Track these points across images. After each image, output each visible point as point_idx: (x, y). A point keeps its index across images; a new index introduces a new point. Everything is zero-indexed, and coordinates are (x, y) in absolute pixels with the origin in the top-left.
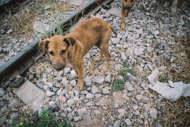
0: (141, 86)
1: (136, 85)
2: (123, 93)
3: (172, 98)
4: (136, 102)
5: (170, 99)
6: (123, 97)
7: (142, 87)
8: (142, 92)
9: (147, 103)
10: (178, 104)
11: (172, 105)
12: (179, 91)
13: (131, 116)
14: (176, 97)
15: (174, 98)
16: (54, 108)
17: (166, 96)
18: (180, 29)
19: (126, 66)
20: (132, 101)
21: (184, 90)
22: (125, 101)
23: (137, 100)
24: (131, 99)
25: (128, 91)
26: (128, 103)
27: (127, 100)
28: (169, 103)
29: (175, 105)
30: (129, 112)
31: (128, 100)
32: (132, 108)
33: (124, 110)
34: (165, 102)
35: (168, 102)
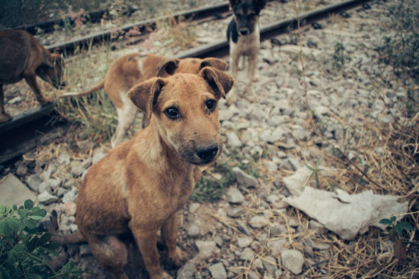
0: (268, 200)
1: (255, 197)
2: (216, 208)
3: (344, 227)
4: (249, 231)
5: (340, 229)
6: (217, 216)
7: (269, 203)
8: (269, 213)
9: (276, 237)
10: (361, 245)
11: (347, 248)
12: (363, 210)
13: (230, 260)
14: (354, 225)
15: (350, 228)
16: (41, 224)
17: (328, 223)
18: (378, 110)
19: (237, 159)
20: (238, 228)
21: (378, 209)
22: (220, 225)
23: (251, 227)
24: (237, 223)
25: (232, 204)
26: (225, 230)
27: (223, 224)
28: (339, 242)
29: (355, 247)
30: (225, 251)
31: (227, 223)
32: (234, 243)
33: (212, 243)
34: (326, 240)
35: (336, 240)
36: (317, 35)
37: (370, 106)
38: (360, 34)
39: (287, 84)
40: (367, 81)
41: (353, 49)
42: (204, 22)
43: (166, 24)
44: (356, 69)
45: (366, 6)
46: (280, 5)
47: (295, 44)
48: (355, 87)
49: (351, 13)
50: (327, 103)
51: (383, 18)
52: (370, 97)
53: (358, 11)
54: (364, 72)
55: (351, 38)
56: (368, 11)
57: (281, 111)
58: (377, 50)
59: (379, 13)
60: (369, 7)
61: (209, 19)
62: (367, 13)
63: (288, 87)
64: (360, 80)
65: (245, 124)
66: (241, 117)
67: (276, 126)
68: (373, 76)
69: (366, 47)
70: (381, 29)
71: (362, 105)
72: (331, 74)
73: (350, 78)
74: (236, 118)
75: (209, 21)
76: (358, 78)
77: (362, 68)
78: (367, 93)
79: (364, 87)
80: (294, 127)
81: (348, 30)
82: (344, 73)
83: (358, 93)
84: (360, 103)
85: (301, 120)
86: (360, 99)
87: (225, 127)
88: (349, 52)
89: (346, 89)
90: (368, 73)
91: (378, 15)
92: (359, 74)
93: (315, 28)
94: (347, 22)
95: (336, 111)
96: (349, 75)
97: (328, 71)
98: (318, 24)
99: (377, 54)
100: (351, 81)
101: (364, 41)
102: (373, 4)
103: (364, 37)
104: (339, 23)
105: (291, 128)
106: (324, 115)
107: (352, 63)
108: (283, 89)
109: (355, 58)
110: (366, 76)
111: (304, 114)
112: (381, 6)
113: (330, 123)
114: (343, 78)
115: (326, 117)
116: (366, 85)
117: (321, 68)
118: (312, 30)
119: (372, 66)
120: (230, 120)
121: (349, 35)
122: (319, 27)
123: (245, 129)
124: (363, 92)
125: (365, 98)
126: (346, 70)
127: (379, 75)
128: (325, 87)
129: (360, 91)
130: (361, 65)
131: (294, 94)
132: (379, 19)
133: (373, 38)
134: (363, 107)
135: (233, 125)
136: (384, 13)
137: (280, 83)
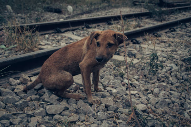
36: (135, 48)
37: (182, 105)
38: (170, 49)
39: (111, 85)
40: (178, 84)
41: (164, 59)
42: (46, 34)
43: (13, 31)
44: (168, 75)
45: (172, 29)
46: (106, 26)
47: (118, 54)
48: (168, 89)
49: (162, 34)
50: (146, 102)
51: (186, 38)
52: (181, 98)
53: (166, 33)
54: (174, 78)
55: (163, 51)
56: (173, 33)
57: (107, 107)
58: (184, 61)
59: (183, 35)
60: (175, 31)
61: (50, 32)
62: (174, 35)
63: (113, 87)
64: (172, 84)
65: (74, 117)
66: (70, 112)
67: (102, 121)
68: (182, 81)
69: (175, 58)
70: (185, 46)
71: (175, 104)
72: (148, 78)
73: (163, 81)
74: (66, 113)
75: (50, 34)
76: (170, 82)
77: (173, 74)
78: (179, 94)
79: (175, 89)
80: (118, 121)
81: (159, 46)
82: (158, 77)
83: (171, 94)
84: (173, 102)
85: (123, 116)
86: (173, 99)
87: (55, 120)
88: (161, 62)
89: (160, 90)
90: (178, 79)
91: (182, 36)
92: (171, 79)
93: (134, 43)
94: (158, 40)
95: (153, 108)
96: (163, 79)
97: (145, 76)
98: (136, 40)
99: (184, 64)
100: (164, 84)
101: (173, 54)
102: (177, 28)
103: (172, 51)
104: (152, 40)
105: (115, 123)
106: (144, 111)
107: (164, 70)
108: (108, 88)
109: (167, 66)
110: (176, 80)
111: (126, 110)
112: (183, 30)
113: (149, 118)
114: (157, 82)
115: (145, 114)
116: (177, 87)
117: (139, 73)
118: (131, 44)
119: (180, 73)
120: (60, 114)
121: (161, 49)
122: (137, 43)
123: (74, 122)
124: (175, 94)
125: (177, 98)
126: (160, 75)
127: (186, 80)
128: (143, 89)
129: (172, 92)
130: (171, 72)
131: (118, 93)
132: (183, 39)
133: (179, 52)
134: (176, 106)
135: (63, 119)
136: (186, 35)
137: (105, 84)
